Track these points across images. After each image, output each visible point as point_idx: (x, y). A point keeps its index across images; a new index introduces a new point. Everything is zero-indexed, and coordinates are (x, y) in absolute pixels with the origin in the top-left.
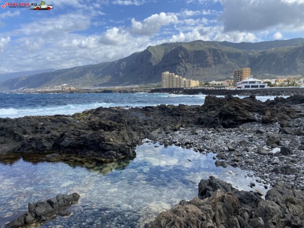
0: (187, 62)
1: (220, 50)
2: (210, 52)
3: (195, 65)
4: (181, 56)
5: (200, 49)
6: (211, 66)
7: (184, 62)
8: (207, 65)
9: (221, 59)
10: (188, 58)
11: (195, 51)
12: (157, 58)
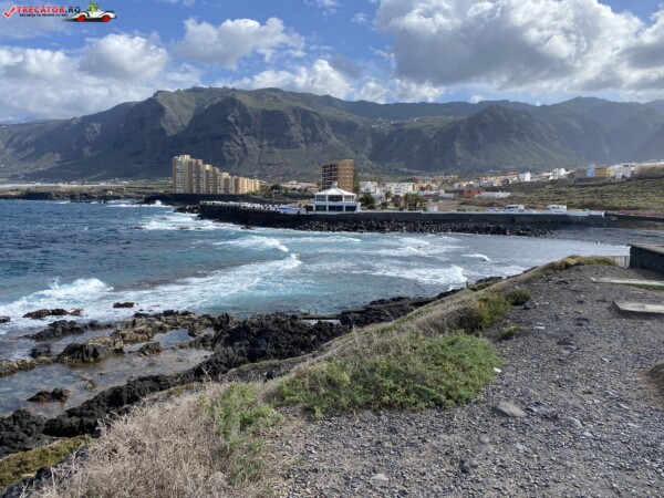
0: (248, 134)
1: (316, 113)
2: (295, 115)
3: (265, 142)
4: (232, 120)
5: (276, 108)
6: (297, 147)
7: (240, 133)
8: (289, 144)
9: (317, 132)
10: (249, 126)
11: (265, 112)
12: (178, 119)
